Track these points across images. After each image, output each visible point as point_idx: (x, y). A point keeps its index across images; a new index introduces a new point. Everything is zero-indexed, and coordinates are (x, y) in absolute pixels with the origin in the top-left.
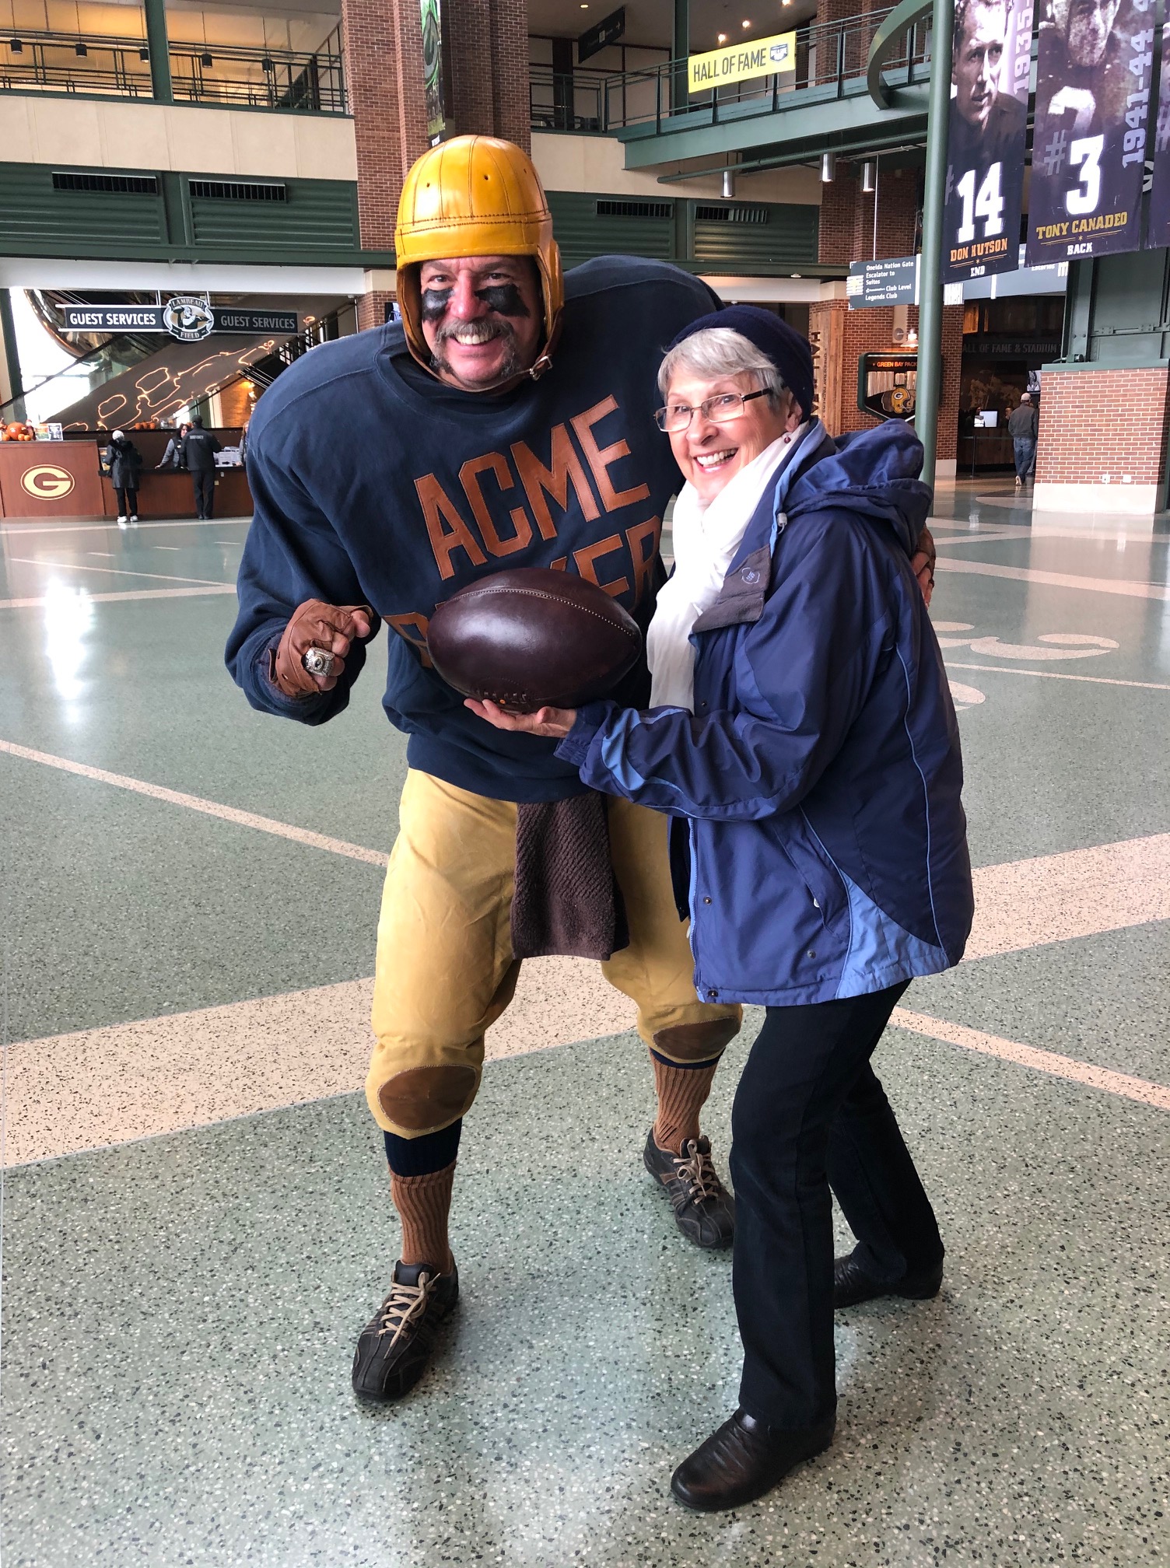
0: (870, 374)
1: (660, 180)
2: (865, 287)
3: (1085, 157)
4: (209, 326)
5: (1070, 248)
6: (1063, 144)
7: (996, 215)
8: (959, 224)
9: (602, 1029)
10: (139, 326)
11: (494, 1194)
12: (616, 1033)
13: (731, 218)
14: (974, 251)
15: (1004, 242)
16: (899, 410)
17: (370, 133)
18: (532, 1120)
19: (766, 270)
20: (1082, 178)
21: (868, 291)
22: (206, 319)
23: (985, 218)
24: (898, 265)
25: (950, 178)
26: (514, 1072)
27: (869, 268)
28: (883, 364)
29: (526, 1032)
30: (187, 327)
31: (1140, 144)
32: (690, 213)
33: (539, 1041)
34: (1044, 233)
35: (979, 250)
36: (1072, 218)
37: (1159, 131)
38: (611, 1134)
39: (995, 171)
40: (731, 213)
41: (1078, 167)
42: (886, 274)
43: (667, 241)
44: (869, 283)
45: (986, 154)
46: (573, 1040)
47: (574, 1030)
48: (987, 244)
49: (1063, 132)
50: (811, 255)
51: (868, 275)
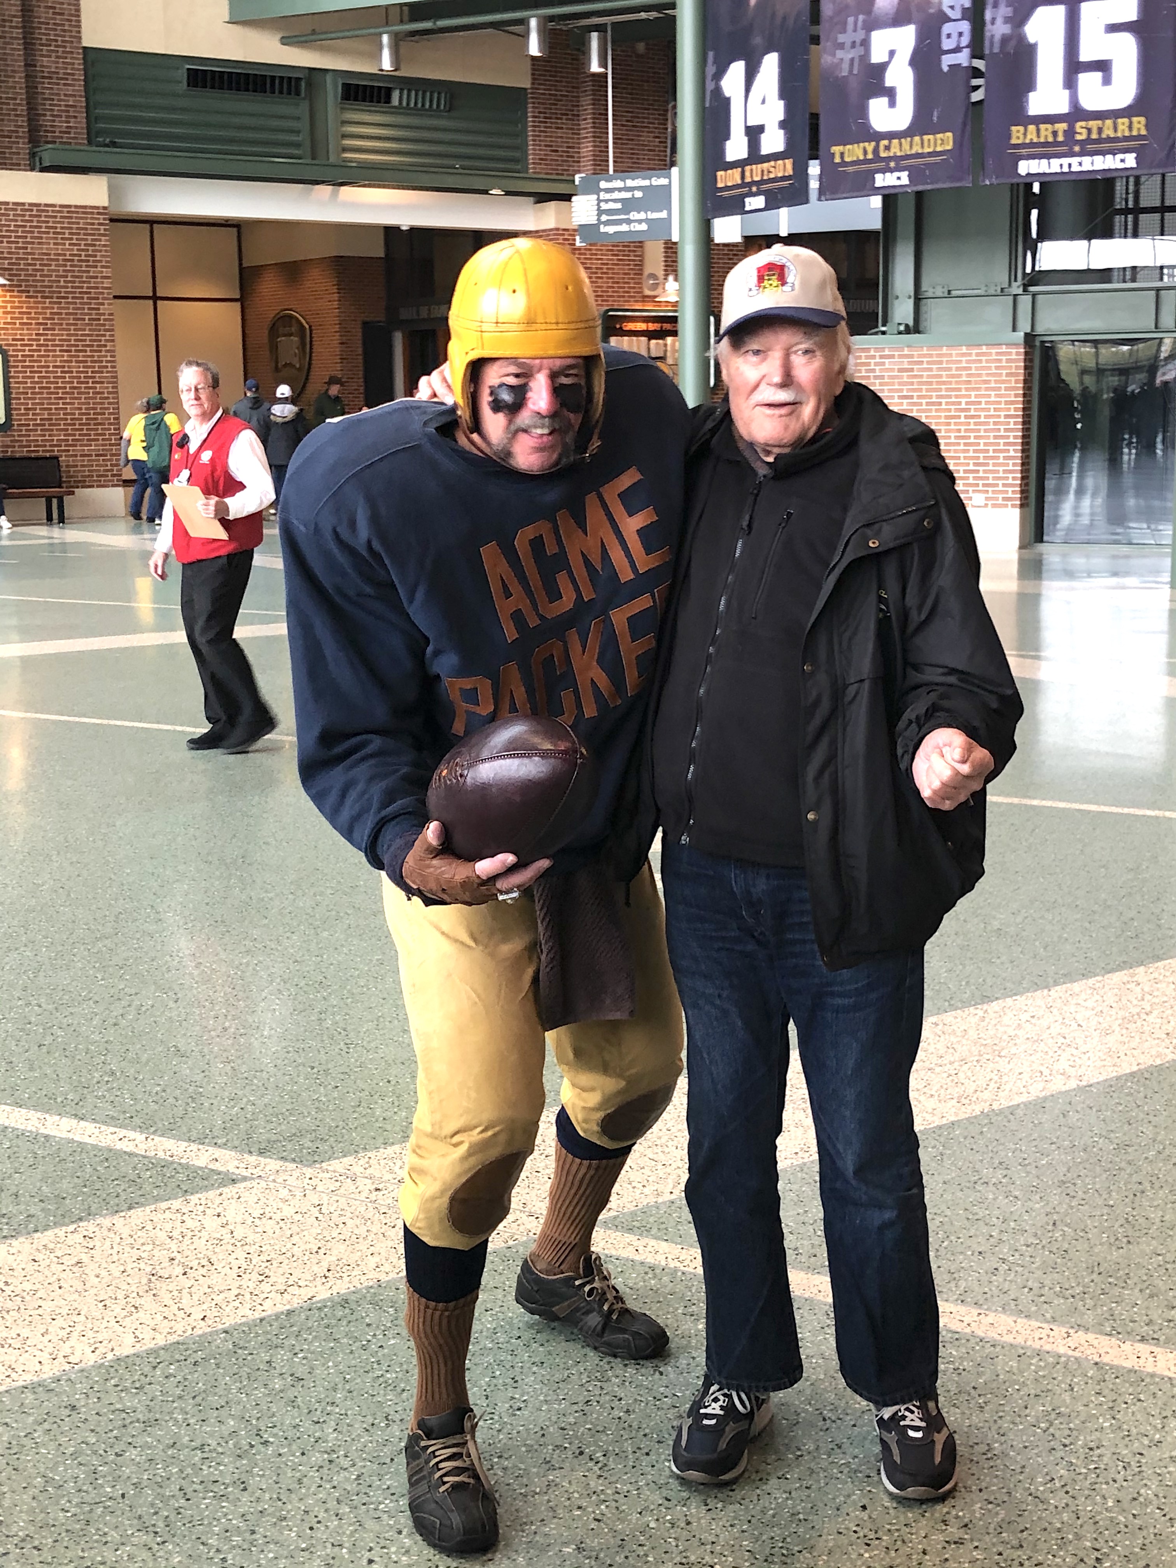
1: (285, 41)
2: (599, 211)
3: (892, 53)
5: (879, 177)
6: (860, 35)
7: (777, 125)
8: (727, 137)
9: (267, 1304)
11: (135, 1522)
12: (288, 1307)
13: (395, 101)
14: (748, 174)
15: (789, 163)
18: (179, 1427)
19: (450, 182)
20: (888, 83)
21: (603, 218)
23: (761, 129)
24: (646, 183)
25: (711, 69)
26: (147, 1369)
27: (603, 185)
28: (631, 326)
29: (159, 1317)
31: (965, 40)
32: (332, 92)
33: (179, 1327)
34: (842, 154)
35: (755, 172)
36: (878, 137)
37: (988, 26)
38: (289, 1434)
39: (771, 63)
40: (396, 95)
41: (882, 68)
42: (628, 195)
43: (298, 132)
44: (604, 207)
45: (758, 40)
46: (228, 1322)
47: (228, 1309)
48: (765, 165)
49: (861, 17)
50: (516, 161)
51: (603, 195)
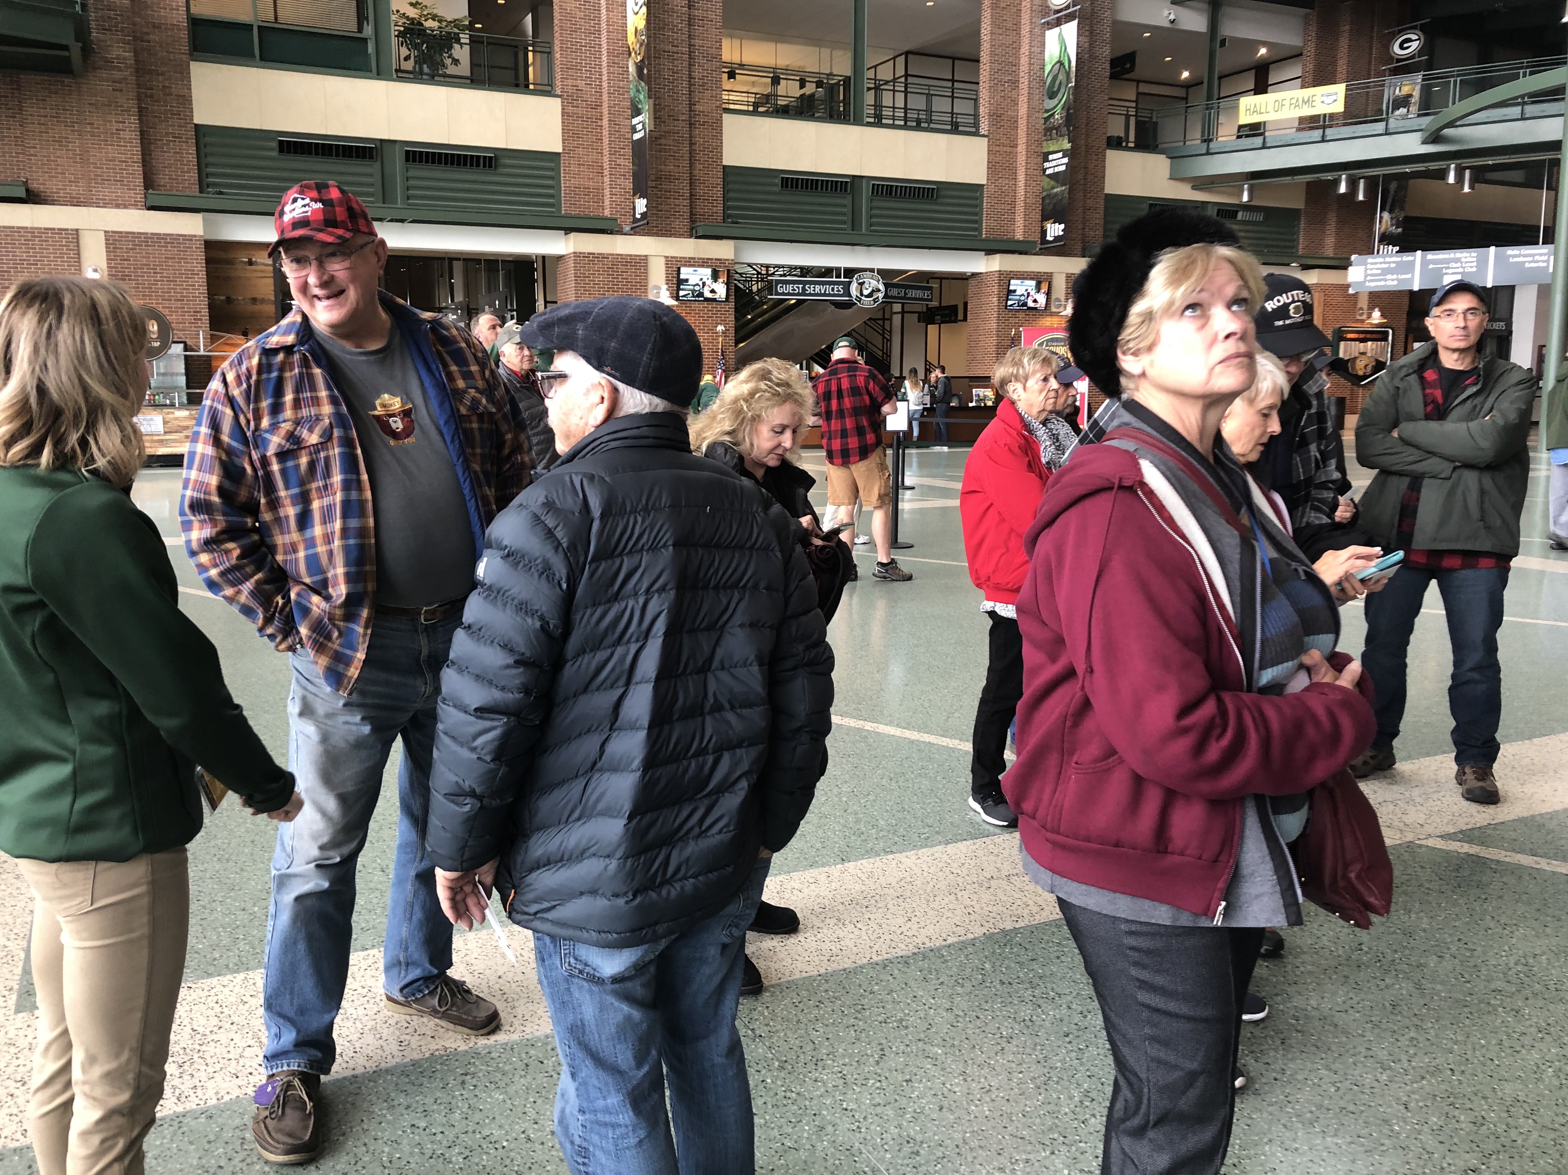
0: (1342, 344)
1: (1194, 188)
2: (1366, 276)
4: (881, 295)
10: (829, 295)
13: (1239, 217)
16: (1361, 373)
17: (998, 148)
19: (1274, 260)
21: (1369, 278)
22: (879, 290)
24: (1400, 259)
27: (1370, 260)
28: (1350, 336)
30: (866, 296)
40: (1239, 214)
42: (1386, 266)
44: (1369, 272)
50: (1293, 248)
51: (1369, 266)
